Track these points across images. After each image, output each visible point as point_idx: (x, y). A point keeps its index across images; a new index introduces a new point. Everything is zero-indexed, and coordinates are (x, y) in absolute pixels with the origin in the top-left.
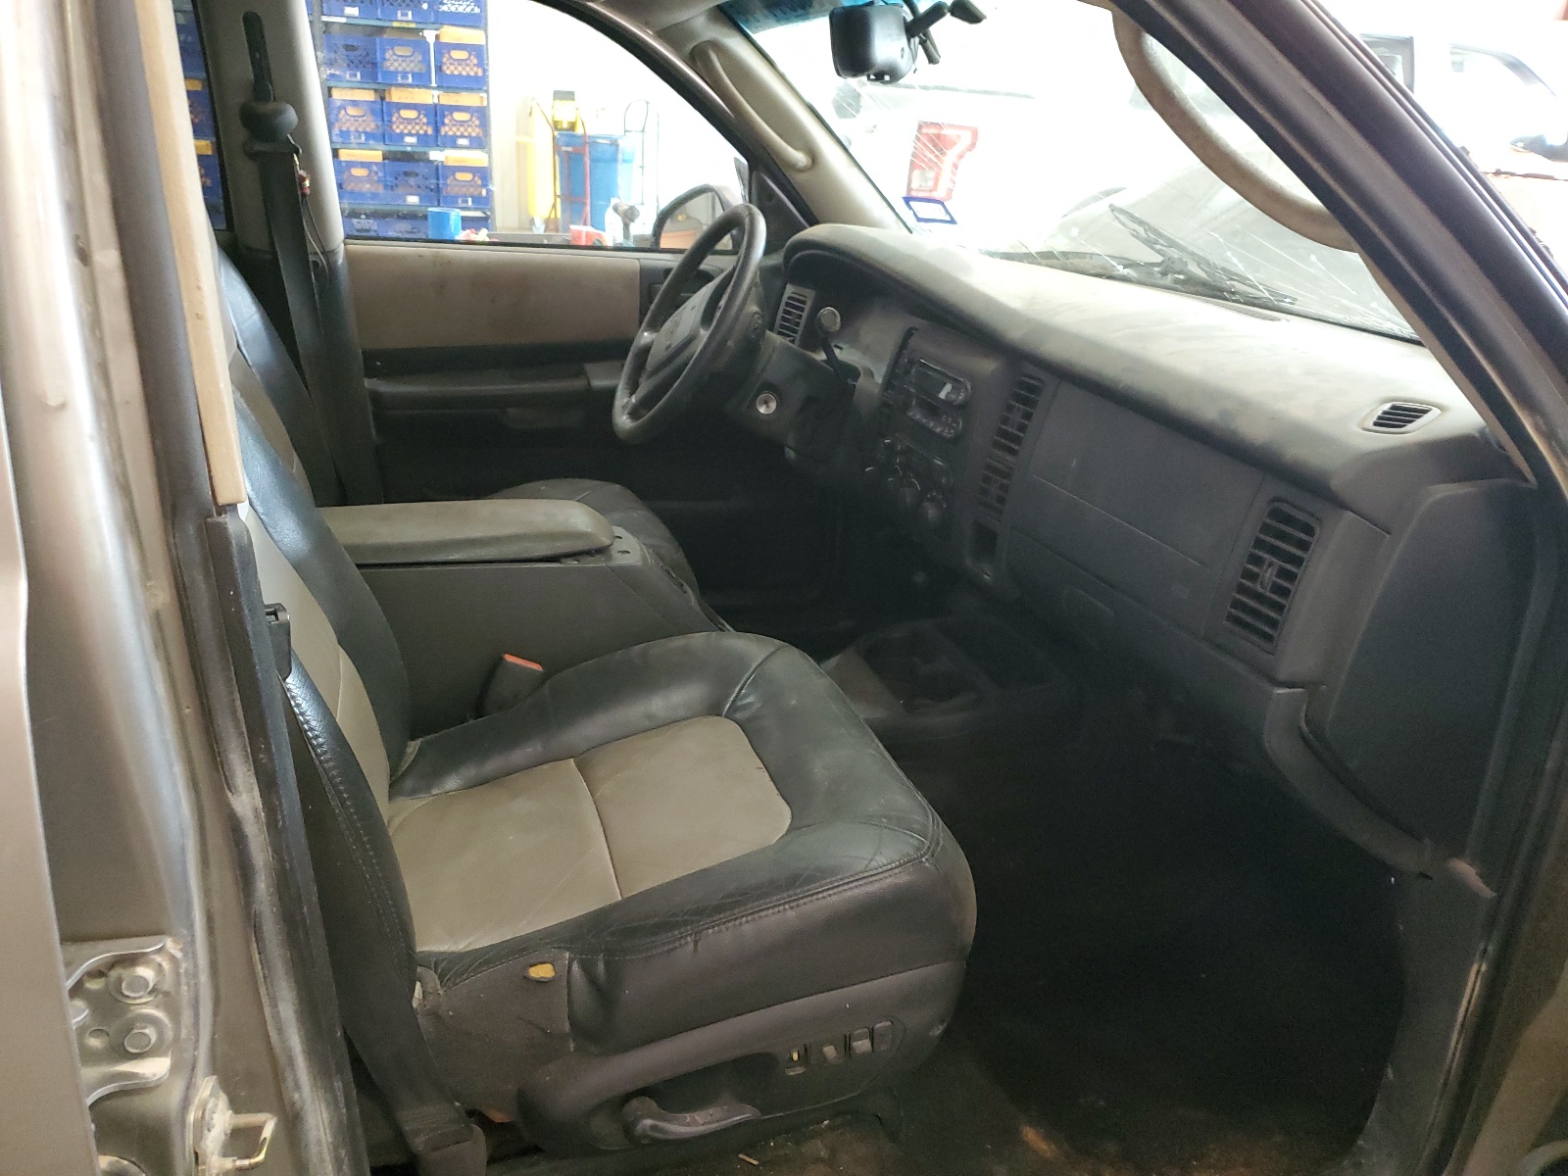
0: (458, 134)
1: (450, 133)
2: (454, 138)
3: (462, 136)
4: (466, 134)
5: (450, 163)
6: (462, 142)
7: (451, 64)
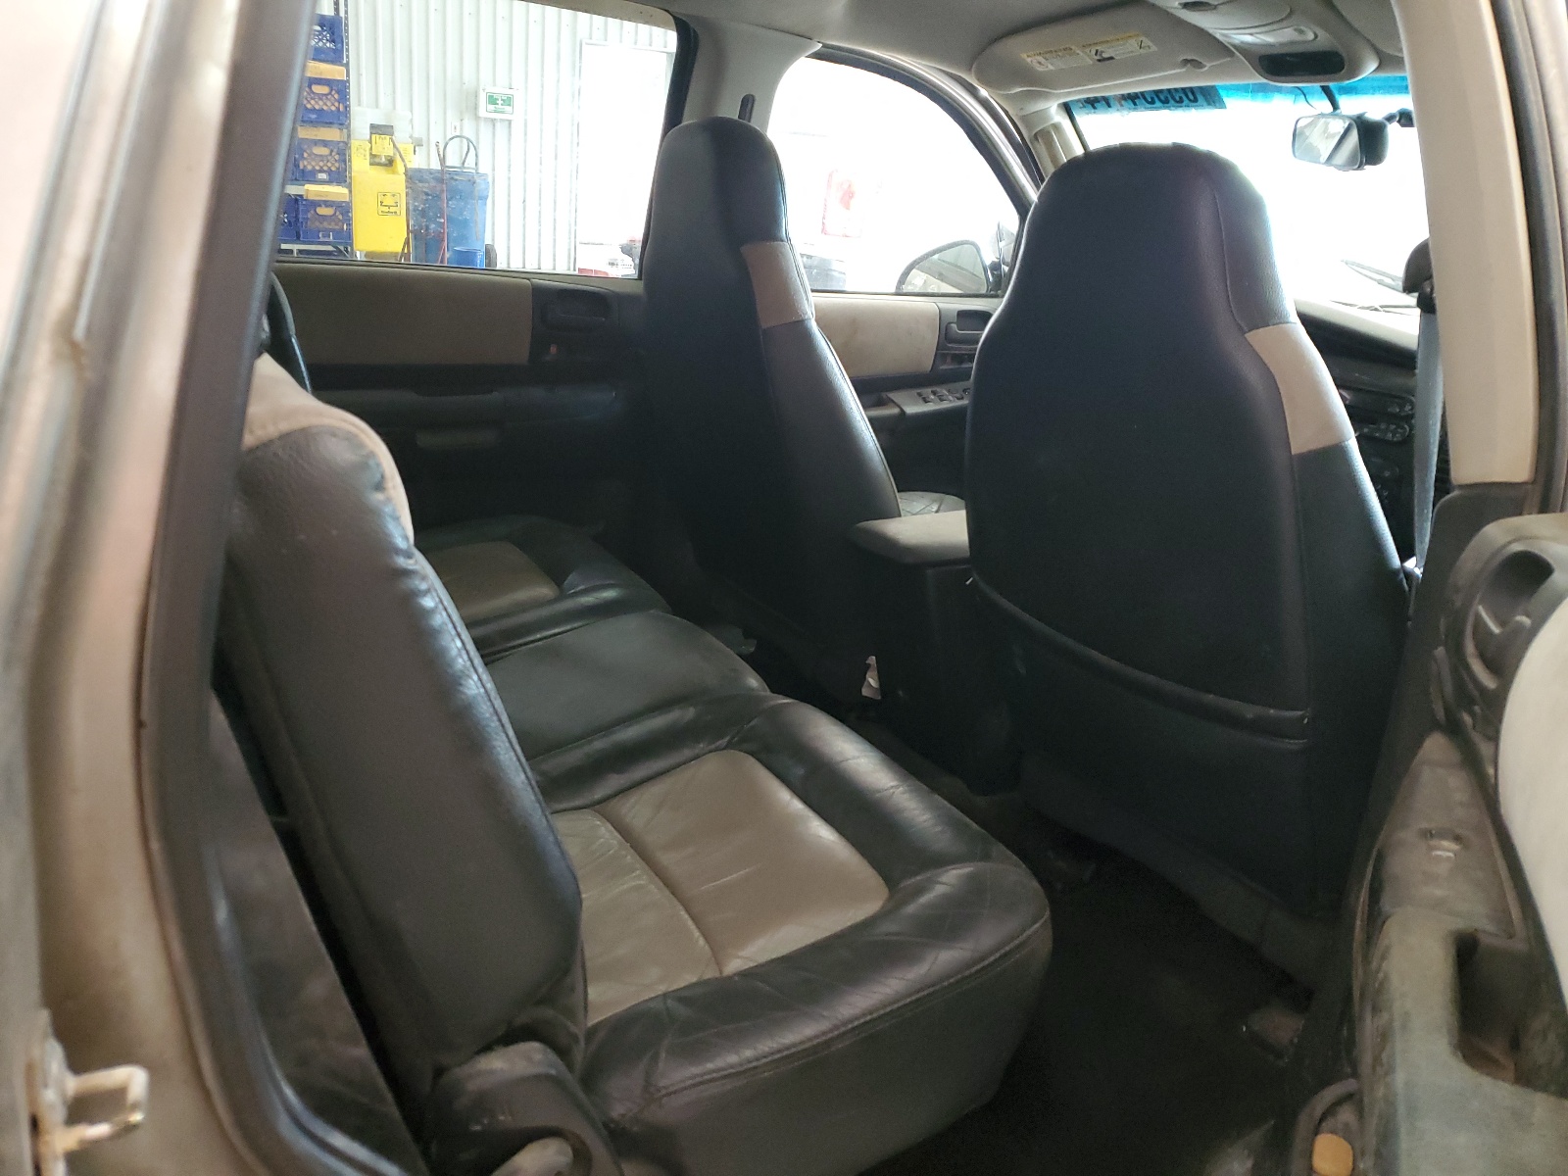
0: (317, 168)
1: (309, 168)
2: (314, 172)
3: (321, 171)
4: (325, 168)
5: (311, 198)
6: (323, 176)
7: (312, 99)
